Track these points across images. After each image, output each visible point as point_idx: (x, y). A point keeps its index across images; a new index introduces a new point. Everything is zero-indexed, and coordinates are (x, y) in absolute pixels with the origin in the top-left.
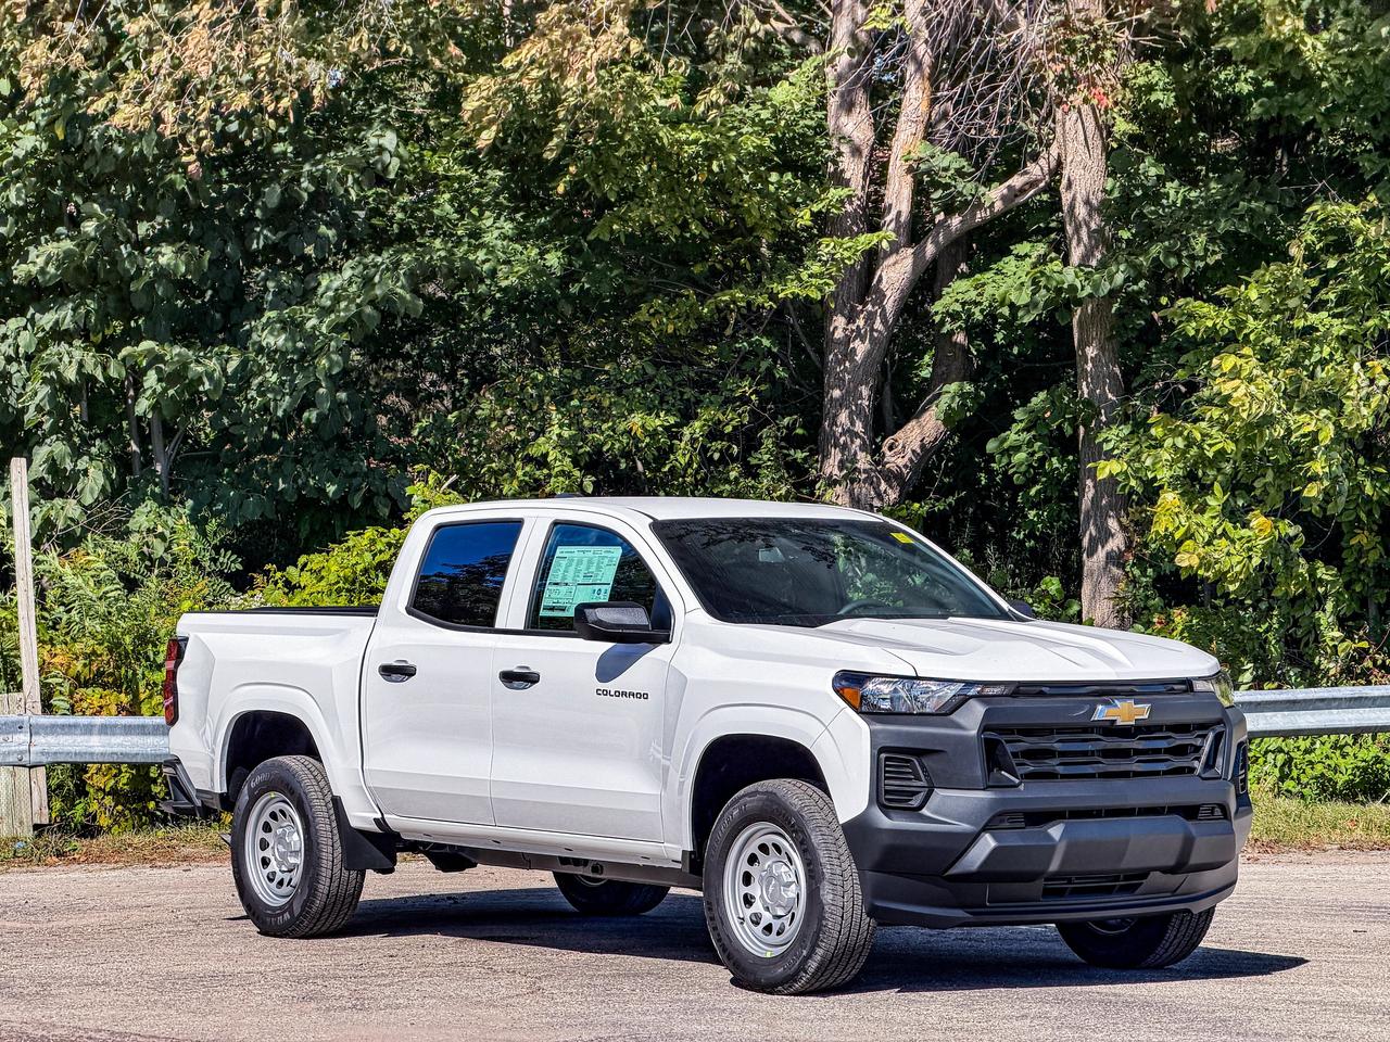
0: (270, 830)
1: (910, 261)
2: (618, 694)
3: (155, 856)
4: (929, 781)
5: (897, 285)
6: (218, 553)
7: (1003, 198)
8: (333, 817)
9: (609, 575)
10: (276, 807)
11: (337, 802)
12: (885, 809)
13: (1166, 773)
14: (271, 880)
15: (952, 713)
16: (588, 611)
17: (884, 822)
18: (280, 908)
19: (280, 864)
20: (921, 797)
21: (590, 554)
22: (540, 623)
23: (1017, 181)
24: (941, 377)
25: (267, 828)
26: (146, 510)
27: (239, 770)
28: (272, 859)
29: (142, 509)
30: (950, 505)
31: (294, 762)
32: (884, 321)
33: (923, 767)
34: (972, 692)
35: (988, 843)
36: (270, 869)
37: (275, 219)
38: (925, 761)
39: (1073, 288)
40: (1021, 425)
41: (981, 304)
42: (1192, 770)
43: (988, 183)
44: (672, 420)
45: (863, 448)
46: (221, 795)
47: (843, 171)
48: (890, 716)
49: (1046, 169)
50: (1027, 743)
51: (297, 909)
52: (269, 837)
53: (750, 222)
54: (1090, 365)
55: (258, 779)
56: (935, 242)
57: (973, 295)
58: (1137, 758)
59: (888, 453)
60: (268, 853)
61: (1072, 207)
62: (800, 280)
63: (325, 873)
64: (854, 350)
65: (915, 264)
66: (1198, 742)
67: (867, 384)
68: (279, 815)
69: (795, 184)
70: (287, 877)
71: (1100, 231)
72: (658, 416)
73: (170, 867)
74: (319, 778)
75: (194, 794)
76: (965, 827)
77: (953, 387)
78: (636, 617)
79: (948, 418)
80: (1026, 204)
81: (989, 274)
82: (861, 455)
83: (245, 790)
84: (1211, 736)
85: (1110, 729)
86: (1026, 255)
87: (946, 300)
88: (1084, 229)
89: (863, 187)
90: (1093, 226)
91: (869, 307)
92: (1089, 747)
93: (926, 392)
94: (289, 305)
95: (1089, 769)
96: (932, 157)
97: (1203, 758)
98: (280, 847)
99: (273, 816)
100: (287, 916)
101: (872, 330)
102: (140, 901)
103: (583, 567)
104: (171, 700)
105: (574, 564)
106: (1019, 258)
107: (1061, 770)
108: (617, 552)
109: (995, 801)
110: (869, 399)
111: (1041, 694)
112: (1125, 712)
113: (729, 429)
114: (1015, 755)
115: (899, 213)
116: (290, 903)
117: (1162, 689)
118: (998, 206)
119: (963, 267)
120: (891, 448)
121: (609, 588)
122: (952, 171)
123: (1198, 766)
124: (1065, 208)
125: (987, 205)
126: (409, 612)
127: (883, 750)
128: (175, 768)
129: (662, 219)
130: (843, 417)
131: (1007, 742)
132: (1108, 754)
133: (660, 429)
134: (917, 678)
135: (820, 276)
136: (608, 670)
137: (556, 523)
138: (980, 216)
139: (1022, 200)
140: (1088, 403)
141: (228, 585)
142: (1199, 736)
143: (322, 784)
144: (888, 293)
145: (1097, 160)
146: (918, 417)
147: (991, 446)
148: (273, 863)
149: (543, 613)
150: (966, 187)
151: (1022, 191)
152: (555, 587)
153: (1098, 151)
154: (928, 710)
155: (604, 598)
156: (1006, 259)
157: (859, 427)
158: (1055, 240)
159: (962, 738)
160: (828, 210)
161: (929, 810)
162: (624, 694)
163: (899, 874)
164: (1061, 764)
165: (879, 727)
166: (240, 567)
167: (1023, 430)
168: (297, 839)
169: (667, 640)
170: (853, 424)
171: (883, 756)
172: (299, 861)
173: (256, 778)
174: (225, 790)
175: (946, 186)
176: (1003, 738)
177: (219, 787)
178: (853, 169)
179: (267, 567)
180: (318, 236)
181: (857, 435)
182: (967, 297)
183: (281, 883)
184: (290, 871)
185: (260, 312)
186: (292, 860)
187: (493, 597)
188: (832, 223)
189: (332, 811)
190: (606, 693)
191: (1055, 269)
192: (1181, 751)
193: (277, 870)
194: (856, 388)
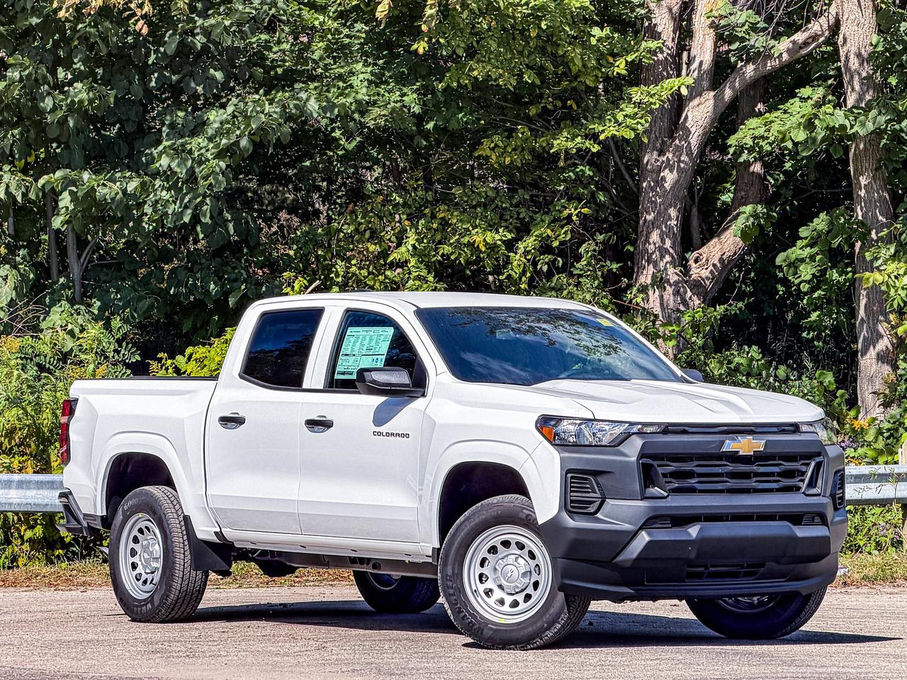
0: (138, 542)
1: (712, 102)
2: (388, 434)
3: (58, 582)
4: (603, 494)
5: (700, 123)
6: (120, 346)
7: (788, 51)
8: (185, 532)
9: (384, 348)
10: (142, 525)
11: (187, 519)
12: (571, 513)
13: (779, 490)
14: (138, 580)
15: (619, 445)
16: (366, 374)
17: (571, 523)
18: (145, 600)
19: (145, 567)
20: (597, 504)
21: (372, 333)
22: (336, 384)
23: (800, 37)
24: (739, 201)
25: (136, 540)
26: (60, 310)
27: (115, 498)
28: (139, 563)
29: (56, 309)
30: (740, 309)
31: (156, 491)
32: (689, 154)
33: (598, 484)
34: (635, 429)
35: (644, 538)
36: (137, 571)
37: (171, 63)
38: (599, 479)
39: (843, 127)
40: (805, 242)
41: (768, 138)
42: (798, 489)
43: (777, 36)
44: (509, 236)
45: (673, 263)
46: (102, 516)
47: (655, 25)
48: (577, 446)
49: (826, 26)
50: (673, 467)
51: (157, 601)
52: (137, 547)
53: (574, 70)
54: (863, 191)
55: (130, 503)
56: (732, 87)
57: (761, 131)
58: (755, 479)
59: (694, 265)
60: (136, 559)
61: (847, 57)
62: (617, 121)
63: (178, 574)
64: (664, 179)
65: (715, 106)
66: (803, 468)
67: (675, 207)
68: (145, 530)
69: (613, 38)
70: (150, 577)
71: (869, 77)
72: (497, 232)
73: (70, 590)
74: (175, 503)
75: (81, 517)
76: (627, 527)
77: (748, 209)
78: (400, 377)
79: (744, 234)
80: (810, 54)
81: (778, 113)
82: (671, 270)
83: (120, 511)
84: (813, 464)
85: (734, 457)
86: (809, 98)
87: (739, 135)
88: (856, 78)
89: (673, 40)
90: (864, 74)
91: (677, 142)
92: (720, 470)
93: (726, 212)
94: (182, 137)
95: (719, 486)
96: (731, 14)
97: (807, 481)
98: (146, 555)
99: (141, 531)
100: (149, 606)
101: (679, 161)
102: (44, 608)
103: (366, 343)
104: (65, 448)
105: (360, 340)
106: (804, 100)
107: (699, 486)
108: (390, 331)
109: (650, 508)
110: (677, 219)
111: (684, 432)
112: (745, 445)
113: (556, 244)
114: (664, 475)
115: (701, 63)
116: (152, 597)
117: (775, 429)
118: (785, 57)
119: (760, 107)
120: (696, 261)
121: (384, 357)
122: (746, 27)
123: (804, 486)
124: (843, 59)
125: (776, 55)
126: (241, 377)
127: (568, 471)
128: (67, 498)
129: (501, 71)
130: (655, 236)
131: (659, 466)
132: (734, 475)
133: (499, 243)
134: (595, 420)
135: (634, 117)
136: (381, 417)
137: (348, 311)
138: (770, 65)
139: (804, 52)
140: (862, 224)
141: (129, 372)
142: (803, 464)
143: (177, 507)
144: (693, 130)
145: (869, 19)
146: (719, 236)
147: (780, 259)
148: (140, 566)
149: (337, 377)
150: (758, 41)
151: (806, 44)
152: (344, 358)
153: (869, 11)
154: (603, 444)
155: (381, 364)
156: (792, 101)
157: (668, 243)
158: (831, 85)
159: (626, 462)
160: (640, 60)
161: (602, 514)
162: (392, 434)
163: (582, 561)
164: (698, 482)
165: (567, 455)
166: (139, 359)
167: (806, 246)
168: (158, 549)
169: (423, 395)
170: (663, 241)
171: (569, 475)
172: (158, 565)
173: (129, 502)
174: (105, 513)
175: (742, 39)
176: (655, 463)
177: (101, 511)
178: (664, 23)
179: (160, 355)
180: (208, 78)
181: (667, 251)
182: (757, 133)
183: (145, 582)
184: (152, 573)
185: (159, 142)
186: (154, 565)
187: (302, 366)
188: (647, 70)
189: (184, 528)
190: (380, 434)
191: (828, 111)
192: (789, 474)
193: (143, 572)
194: (666, 209)
